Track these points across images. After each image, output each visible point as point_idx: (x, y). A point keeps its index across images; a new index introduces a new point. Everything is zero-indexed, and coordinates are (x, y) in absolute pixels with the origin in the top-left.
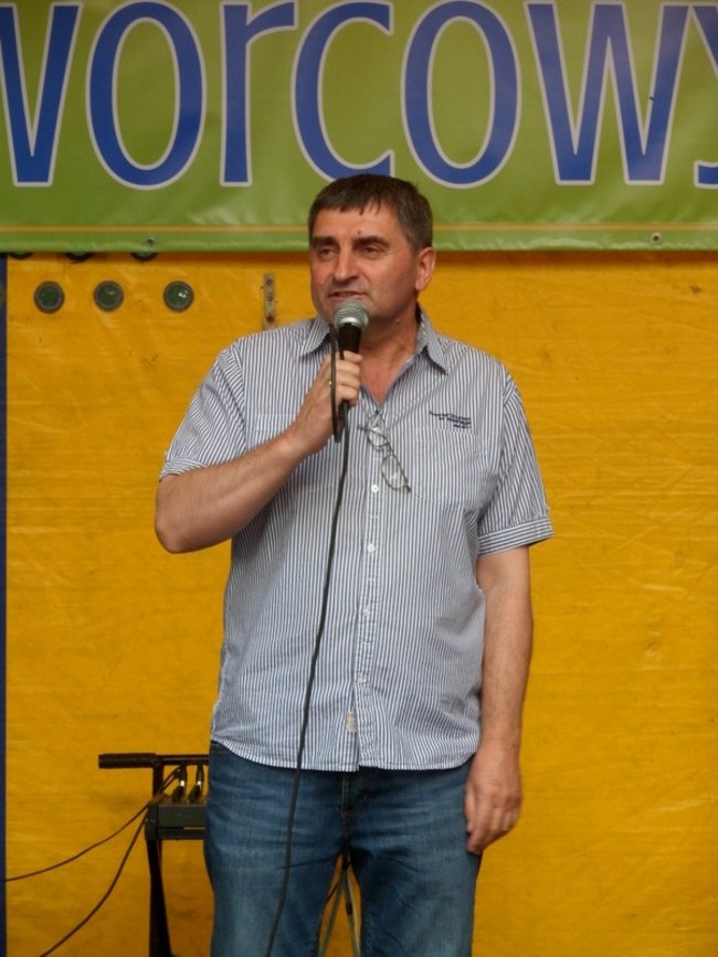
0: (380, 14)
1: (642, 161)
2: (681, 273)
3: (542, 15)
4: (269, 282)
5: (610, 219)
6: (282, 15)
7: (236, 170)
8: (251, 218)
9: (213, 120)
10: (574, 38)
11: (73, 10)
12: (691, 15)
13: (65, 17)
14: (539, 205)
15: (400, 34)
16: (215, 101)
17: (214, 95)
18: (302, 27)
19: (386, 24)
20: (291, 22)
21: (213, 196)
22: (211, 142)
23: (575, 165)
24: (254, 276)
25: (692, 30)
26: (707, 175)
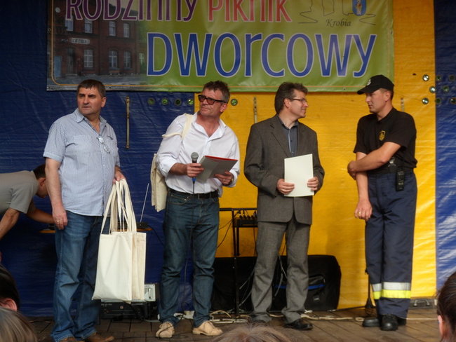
0: (281, 37)
1: (341, 71)
2: (349, 96)
3: (319, 37)
4: (255, 99)
5: (335, 84)
6: (259, 37)
7: (248, 73)
8: (253, 85)
9: (243, 61)
10: (326, 41)
11: (211, 35)
12: (353, 37)
13: (209, 36)
14: (317, 81)
15: (285, 42)
16: (243, 57)
17: (243, 55)
18: (263, 40)
20: (261, 38)
21: (243, 79)
22: (242, 67)
23: (326, 72)
24: (251, 97)
25: (353, 40)
26: (357, 74)
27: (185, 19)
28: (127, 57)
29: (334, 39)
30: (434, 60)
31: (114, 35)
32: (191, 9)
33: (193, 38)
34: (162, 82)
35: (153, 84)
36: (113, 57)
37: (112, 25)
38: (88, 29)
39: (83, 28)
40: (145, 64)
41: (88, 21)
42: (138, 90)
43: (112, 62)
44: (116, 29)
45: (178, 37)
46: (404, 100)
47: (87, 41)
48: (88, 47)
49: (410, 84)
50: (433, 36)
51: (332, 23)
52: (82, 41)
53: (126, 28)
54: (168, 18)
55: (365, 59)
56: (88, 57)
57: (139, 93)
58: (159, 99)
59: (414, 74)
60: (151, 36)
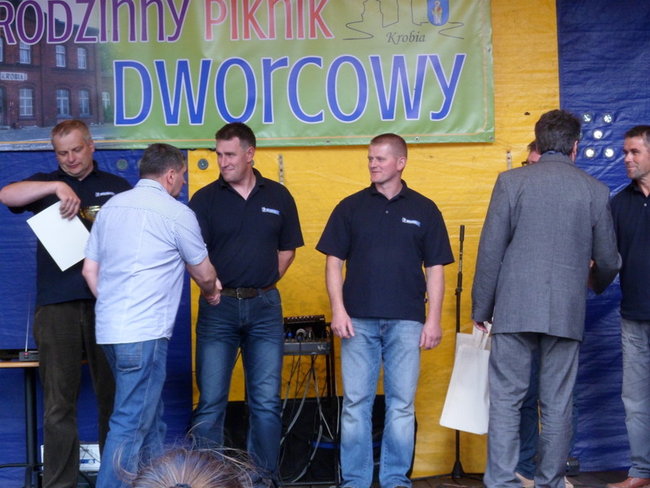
0: (318, 61)
1: (412, 112)
2: (426, 151)
3: (375, 60)
4: (281, 157)
6: (283, 62)
7: (268, 118)
8: (274, 135)
9: (260, 100)
10: (387, 67)
11: (209, 62)
12: (428, 58)
13: (206, 64)
14: (375, 128)
15: (325, 69)
16: (260, 94)
17: (260, 91)
18: (290, 66)
19: (320, 64)
20: (286, 65)
21: (260, 127)
22: (259, 108)
23: (388, 114)
24: (275, 155)
25: (429, 63)
26: (435, 116)
27: (170, 39)
28: (83, 98)
29: (399, 62)
30: (557, 90)
31: (64, 66)
32: (179, 22)
33: (183, 66)
34: (139, 135)
35: (123, 138)
36: (62, 99)
37: (60, 50)
38: (25, 58)
39: (18, 57)
40: (111, 107)
41: (25, 46)
42: (101, 148)
43: (62, 106)
44: (67, 56)
45: (160, 65)
46: (512, 154)
47: (23, 76)
48: (27, 85)
49: (520, 128)
50: (557, 54)
51: (396, 38)
52: (16, 77)
53: (81, 55)
54: (144, 38)
55: (449, 92)
56: (26, 99)
57: (104, 152)
58: (134, 161)
59: (527, 114)
60: (120, 66)
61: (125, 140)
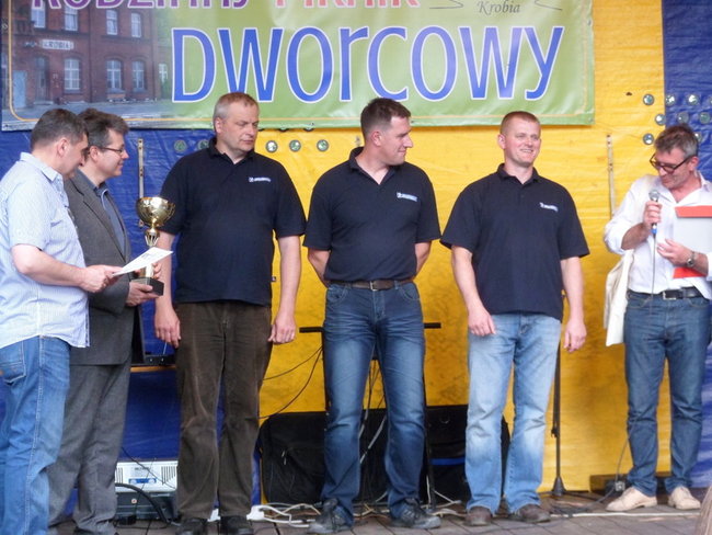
0: (401, 32)
1: (504, 89)
3: (465, 32)
4: (358, 139)
5: (493, 113)
6: (363, 33)
7: (346, 95)
9: (337, 75)
10: (478, 40)
11: (281, 31)
12: (523, 31)
13: (277, 33)
14: (465, 108)
15: (409, 41)
16: (337, 68)
17: (337, 65)
18: (371, 38)
19: (404, 35)
20: (366, 35)
21: (336, 106)
22: (336, 84)
23: (479, 92)
24: (352, 137)
25: (524, 37)
26: (531, 95)
27: (236, 5)
28: (137, 71)
29: (491, 35)
30: (662, 68)
31: (115, 34)
33: (251, 36)
34: (199, 112)
35: (181, 115)
36: (113, 71)
37: (112, 16)
38: (70, 24)
39: (62, 23)
40: (168, 82)
41: (71, 10)
42: (156, 127)
43: (113, 80)
44: (119, 23)
45: (224, 35)
46: (613, 138)
47: (68, 45)
48: (74, 54)
49: (621, 110)
50: (661, 29)
51: (488, 8)
52: (60, 45)
53: (135, 21)
54: (207, 3)
55: (546, 68)
56: (71, 71)
57: (160, 132)
58: (194, 142)
59: (629, 94)
60: (179, 34)
61: (185, 119)
